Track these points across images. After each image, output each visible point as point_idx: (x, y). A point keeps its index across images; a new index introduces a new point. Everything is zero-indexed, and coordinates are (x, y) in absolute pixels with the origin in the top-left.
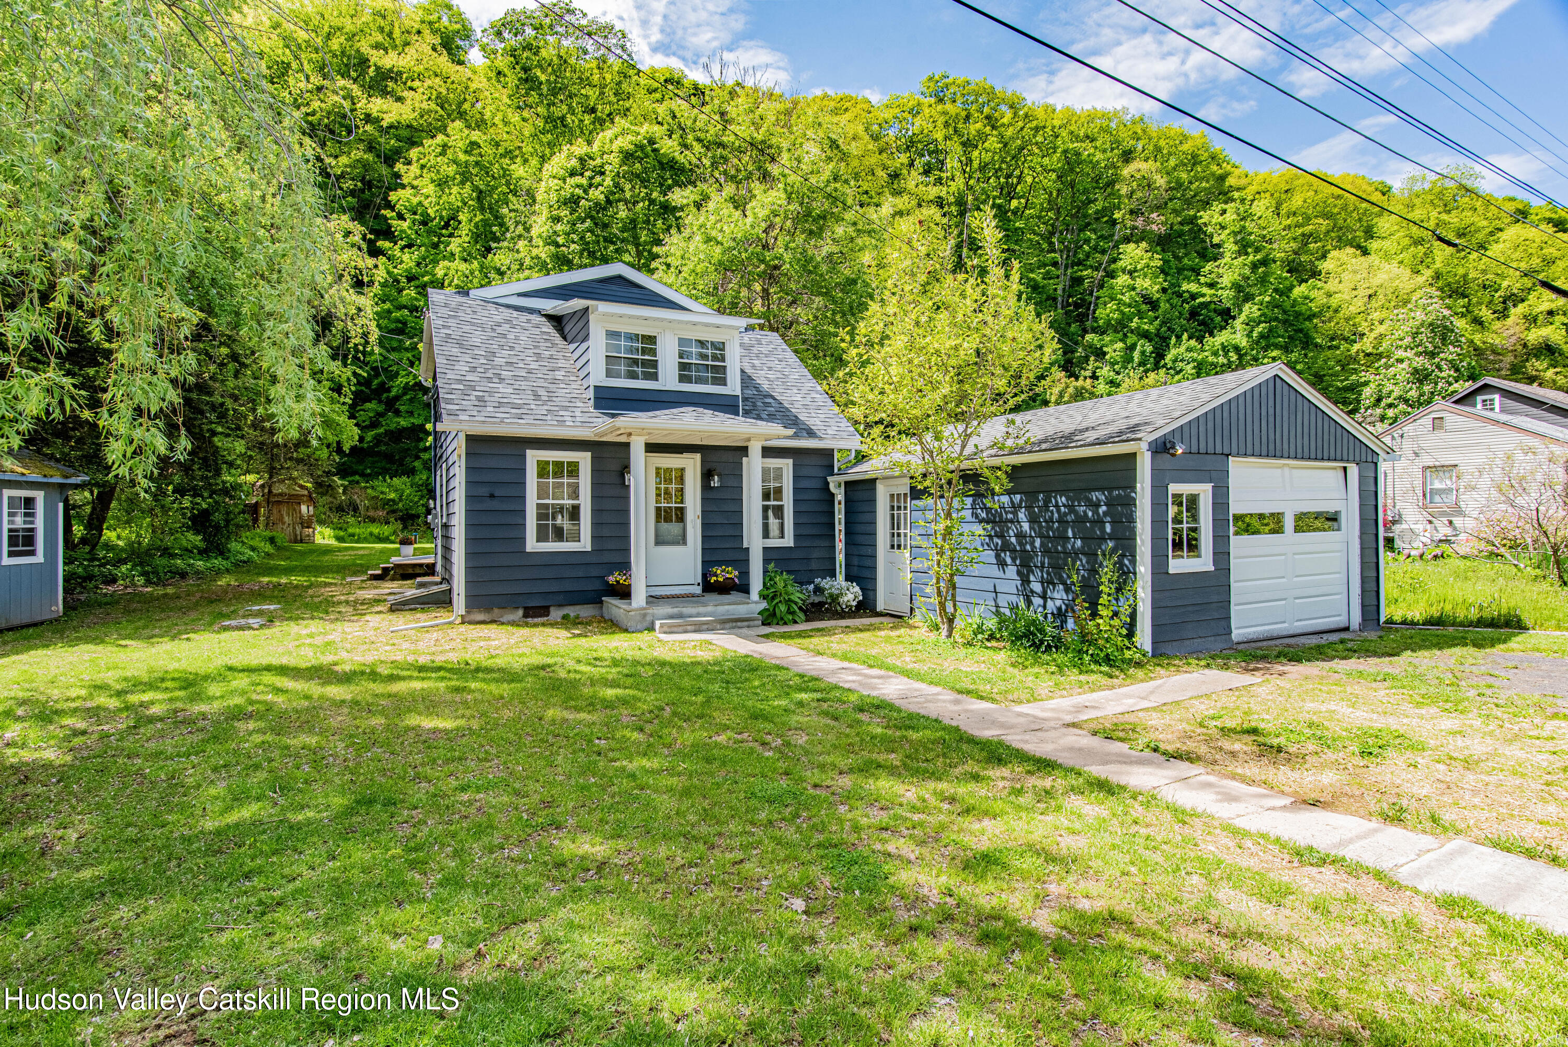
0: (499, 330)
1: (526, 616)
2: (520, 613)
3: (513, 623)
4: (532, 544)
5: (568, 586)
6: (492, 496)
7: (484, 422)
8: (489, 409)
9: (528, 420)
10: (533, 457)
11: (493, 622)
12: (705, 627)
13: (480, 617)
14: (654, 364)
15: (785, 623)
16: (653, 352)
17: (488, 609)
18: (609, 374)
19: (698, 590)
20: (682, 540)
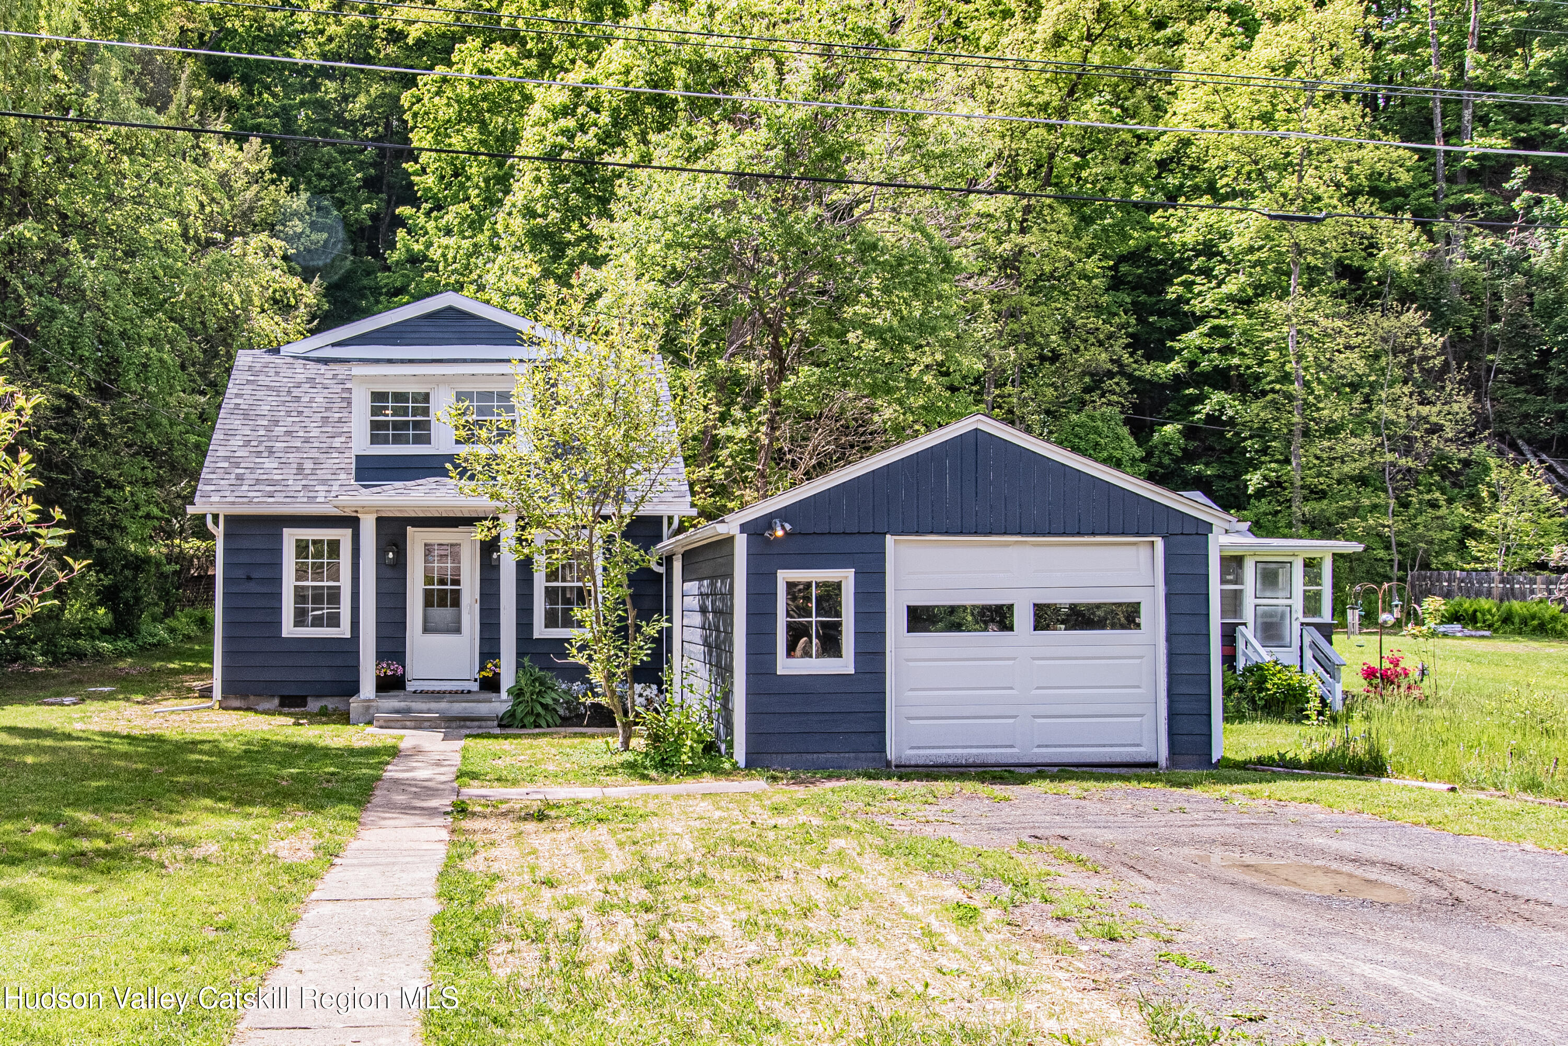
0: (296, 392)
1: (282, 705)
2: (276, 701)
3: (266, 712)
4: (289, 629)
5: (327, 676)
6: (249, 578)
7: (233, 503)
8: (245, 488)
9: (279, 498)
10: (290, 536)
11: (248, 709)
12: (427, 724)
13: (237, 703)
14: (426, 425)
15: (524, 726)
16: (426, 411)
17: (244, 696)
18: (375, 440)
19: (475, 687)
20: (456, 629)
